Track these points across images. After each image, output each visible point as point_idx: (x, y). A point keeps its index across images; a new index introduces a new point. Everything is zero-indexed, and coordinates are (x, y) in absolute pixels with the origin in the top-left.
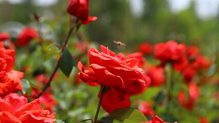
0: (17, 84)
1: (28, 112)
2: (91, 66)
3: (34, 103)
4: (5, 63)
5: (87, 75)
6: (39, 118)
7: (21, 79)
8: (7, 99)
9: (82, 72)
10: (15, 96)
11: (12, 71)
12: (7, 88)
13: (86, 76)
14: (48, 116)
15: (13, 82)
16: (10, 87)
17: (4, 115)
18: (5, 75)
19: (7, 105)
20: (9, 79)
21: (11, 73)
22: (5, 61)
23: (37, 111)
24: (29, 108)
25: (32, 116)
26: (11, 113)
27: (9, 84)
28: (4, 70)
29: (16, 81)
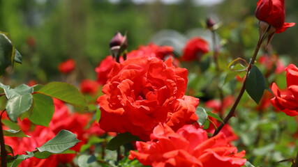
0: (191, 113)
1: (210, 151)
2: (291, 89)
3: (218, 139)
4: (175, 86)
5: (285, 101)
6: (225, 159)
7: (196, 106)
8: (181, 133)
9: (278, 98)
10: (190, 129)
11: (184, 96)
12: (178, 118)
13: (283, 102)
14: (235, 155)
15: (185, 110)
16: (182, 117)
17: (180, 154)
18: (175, 101)
19: (182, 141)
20: (181, 107)
21: (184, 99)
22: (175, 84)
23: (222, 149)
24: (211, 145)
25: (216, 155)
26: (188, 151)
27: (181, 114)
28: (174, 96)
29: (189, 109)
